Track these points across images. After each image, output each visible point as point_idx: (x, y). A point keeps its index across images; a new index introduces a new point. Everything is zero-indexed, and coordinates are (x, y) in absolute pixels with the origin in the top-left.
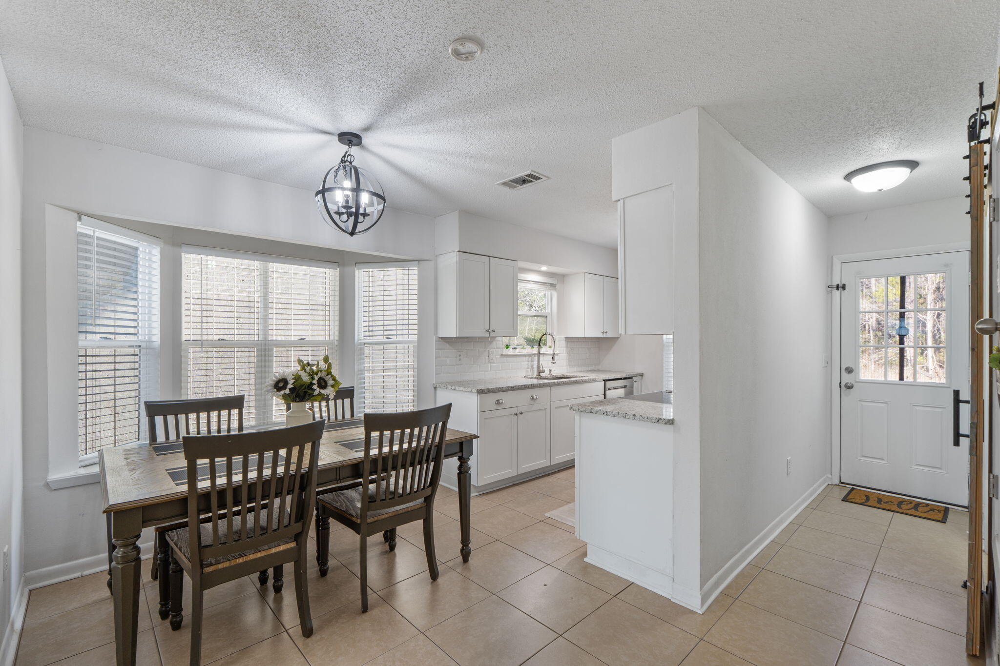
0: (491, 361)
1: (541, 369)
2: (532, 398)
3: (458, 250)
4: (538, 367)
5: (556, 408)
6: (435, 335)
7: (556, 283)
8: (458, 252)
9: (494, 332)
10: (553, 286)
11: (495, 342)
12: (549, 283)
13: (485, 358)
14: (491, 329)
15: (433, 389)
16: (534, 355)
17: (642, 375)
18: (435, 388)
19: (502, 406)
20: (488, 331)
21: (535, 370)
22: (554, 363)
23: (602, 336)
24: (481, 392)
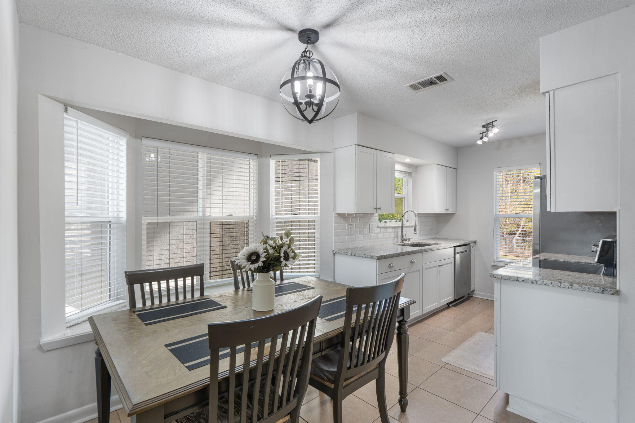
0: (371, 232)
1: (404, 237)
2: (412, 262)
3: (356, 144)
4: (402, 236)
5: (426, 269)
6: (334, 212)
7: (412, 172)
8: (356, 146)
9: (380, 209)
10: (410, 174)
11: (373, 217)
12: (407, 172)
13: (367, 230)
14: (378, 207)
15: (333, 254)
16: (398, 227)
17: (475, 242)
18: (334, 254)
19: (393, 269)
20: (376, 208)
21: (400, 238)
22: (416, 233)
23: (445, 213)
24: (380, 258)
